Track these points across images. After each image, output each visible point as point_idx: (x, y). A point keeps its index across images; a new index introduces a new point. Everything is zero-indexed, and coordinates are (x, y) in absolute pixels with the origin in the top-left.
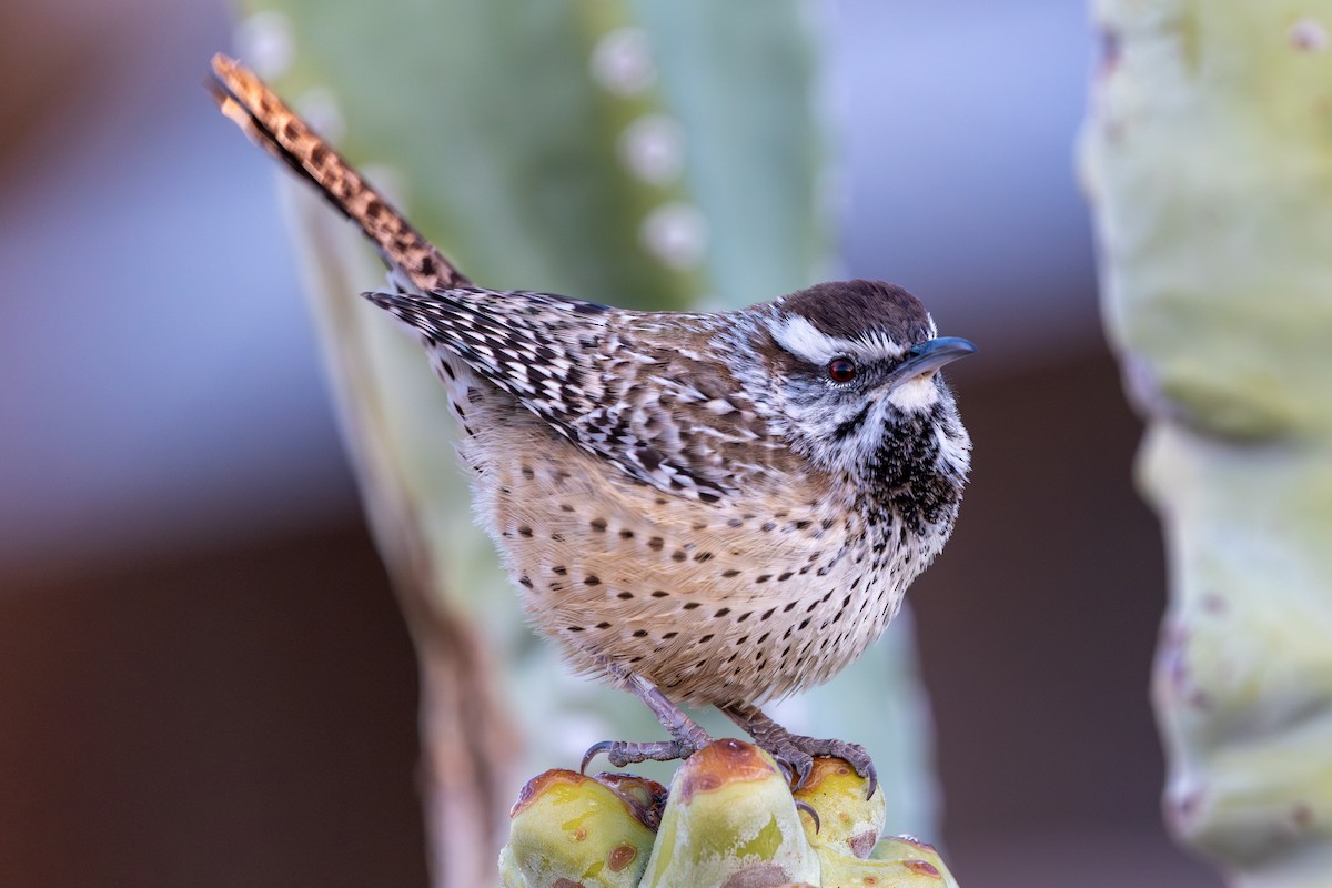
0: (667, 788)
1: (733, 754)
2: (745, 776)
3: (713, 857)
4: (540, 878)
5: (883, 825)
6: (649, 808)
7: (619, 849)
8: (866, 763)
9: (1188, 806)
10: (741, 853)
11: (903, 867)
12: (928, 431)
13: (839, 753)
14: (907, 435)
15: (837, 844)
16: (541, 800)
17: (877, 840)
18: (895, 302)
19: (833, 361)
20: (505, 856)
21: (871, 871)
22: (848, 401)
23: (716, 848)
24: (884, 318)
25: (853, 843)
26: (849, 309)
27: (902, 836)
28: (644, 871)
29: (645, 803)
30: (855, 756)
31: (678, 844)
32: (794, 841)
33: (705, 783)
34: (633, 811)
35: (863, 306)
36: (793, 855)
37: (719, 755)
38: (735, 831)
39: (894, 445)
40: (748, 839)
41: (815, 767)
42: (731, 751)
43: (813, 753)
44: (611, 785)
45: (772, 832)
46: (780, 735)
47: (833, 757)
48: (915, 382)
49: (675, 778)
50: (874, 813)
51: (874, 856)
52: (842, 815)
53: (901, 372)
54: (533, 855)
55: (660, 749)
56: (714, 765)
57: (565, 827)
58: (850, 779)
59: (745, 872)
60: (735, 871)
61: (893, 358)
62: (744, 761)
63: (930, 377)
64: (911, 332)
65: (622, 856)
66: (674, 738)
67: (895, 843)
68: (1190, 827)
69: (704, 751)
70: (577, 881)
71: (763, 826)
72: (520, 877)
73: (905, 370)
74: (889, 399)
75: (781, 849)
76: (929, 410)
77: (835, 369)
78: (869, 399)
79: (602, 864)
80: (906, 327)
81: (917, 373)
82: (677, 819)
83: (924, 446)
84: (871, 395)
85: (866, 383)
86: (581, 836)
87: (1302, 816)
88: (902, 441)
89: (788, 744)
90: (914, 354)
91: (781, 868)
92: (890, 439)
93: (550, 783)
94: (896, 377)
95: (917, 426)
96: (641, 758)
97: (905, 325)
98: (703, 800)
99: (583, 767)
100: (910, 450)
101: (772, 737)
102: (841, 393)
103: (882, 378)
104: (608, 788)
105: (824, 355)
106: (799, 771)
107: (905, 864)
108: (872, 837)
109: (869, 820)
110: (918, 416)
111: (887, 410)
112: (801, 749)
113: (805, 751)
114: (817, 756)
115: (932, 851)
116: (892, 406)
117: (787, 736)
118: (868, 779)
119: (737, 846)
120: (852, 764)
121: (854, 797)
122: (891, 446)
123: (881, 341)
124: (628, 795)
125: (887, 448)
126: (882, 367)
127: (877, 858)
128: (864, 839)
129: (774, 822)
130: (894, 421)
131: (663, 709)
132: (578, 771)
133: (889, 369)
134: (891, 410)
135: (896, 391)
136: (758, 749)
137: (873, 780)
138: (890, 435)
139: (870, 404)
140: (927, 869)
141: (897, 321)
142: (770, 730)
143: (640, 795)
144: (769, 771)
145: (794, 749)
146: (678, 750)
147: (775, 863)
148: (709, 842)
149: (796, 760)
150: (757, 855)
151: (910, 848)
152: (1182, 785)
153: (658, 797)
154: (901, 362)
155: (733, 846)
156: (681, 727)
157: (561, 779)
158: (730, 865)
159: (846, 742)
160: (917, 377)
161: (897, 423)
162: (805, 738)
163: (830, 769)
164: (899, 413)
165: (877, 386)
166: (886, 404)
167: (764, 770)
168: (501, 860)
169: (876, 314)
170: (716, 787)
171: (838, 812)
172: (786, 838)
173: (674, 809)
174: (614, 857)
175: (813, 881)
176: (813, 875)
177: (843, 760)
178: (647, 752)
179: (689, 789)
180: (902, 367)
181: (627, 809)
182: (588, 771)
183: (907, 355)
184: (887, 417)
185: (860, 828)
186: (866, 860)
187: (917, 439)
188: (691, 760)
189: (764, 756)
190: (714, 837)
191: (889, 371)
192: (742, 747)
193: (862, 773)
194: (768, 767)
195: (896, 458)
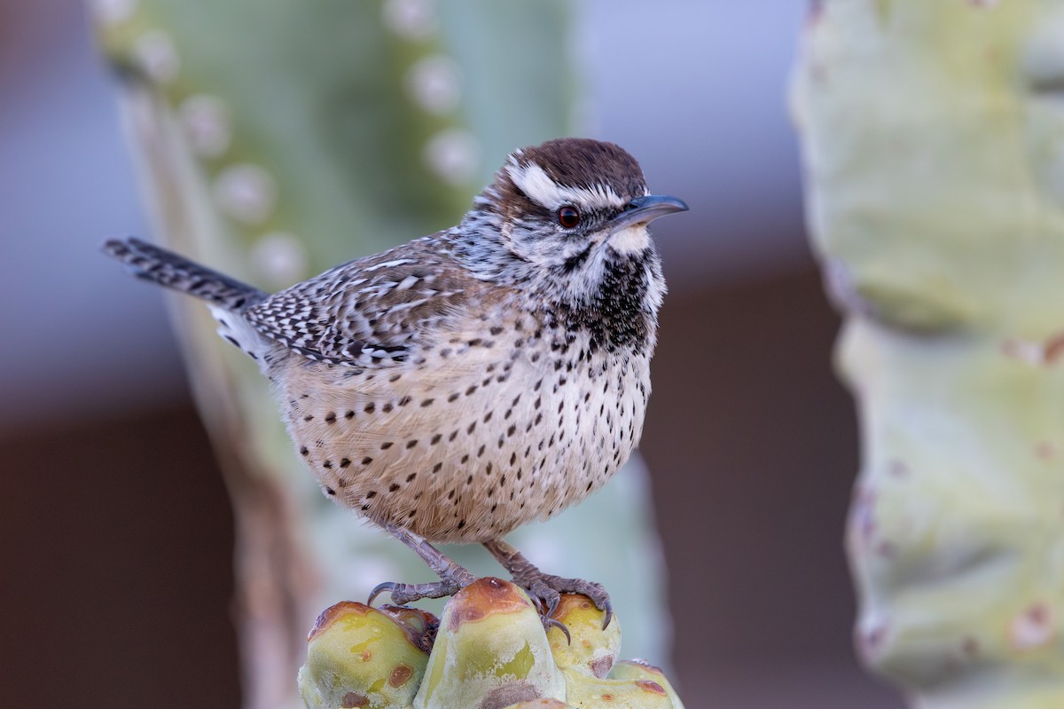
0: (439, 618)
1: (494, 590)
2: (502, 608)
3: (476, 676)
4: (332, 692)
5: (619, 651)
6: (424, 636)
7: (398, 669)
8: (604, 598)
9: (875, 638)
10: (499, 673)
11: (635, 686)
12: (640, 271)
13: (582, 590)
14: (623, 274)
15: (579, 666)
16: (334, 627)
17: (614, 663)
18: (618, 161)
19: (561, 208)
20: (303, 672)
21: (609, 690)
22: (574, 241)
23: (479, 670)
24: (609, 173)
25: (593, 666)
26: (581, 163)
27: (634, 660)
28: (418, 687)
29: (420, 631)
30: (595, 592)
31: (447, 665)
32: (544, 664)
33: (470, 614)
34: (410, 637)
35: (591, 160)
36: (543, 675)
37: (483, 590)
38: (495, 654)
39: (613, 282)
40: (505, 662)
41: (562, 602)
42: (493, 587)
43: (560, 589)
44: (393, 615)
45: (526, 656)
46: (534, 573)
47: (577, 593)
48: (632, 229)
49: (445, 611)
50: (611, 641)
51: (612, 677)
52: (584, 642)
53: (621, 220)
54: (327, 673)
55: (433, 589)
56: (478, 599)
57: (354, 649)
58: (591, 613)
59: (503, 689)
60: (495, 688)
61: (615, 208)
62: (501, 596)
63: (645, 227)
64: (631, 187)
65: (401, 675)
66: (442, 579)
67: (627, 666)
68: (876, 656)
69: (469, 588)
70: (363, 695)
71: (518, 650)
72: (315, 692)
73: (624, 219)
74: (608, 242)
75: (533, 670)
76: (641, 254)
77: (562, 215)
78: (591, 240)
79: (383, 680)
80: (627, 183)
81: (634, 223)
82: (447, 644)
83: (637, 283)
84: (594, 237)
85: (589, 228)
86: (366, 658)
87: (970, 647)
88: (619, 278)
89: (540, 581)
90: (633, 207)
91: (533, 686)
92: (610, 277)
93: (341, 613)
94: (616, 224)
95: (632, 266)
96: (418, 597)
97: (626, 180)
98: (469, 629)
99: (370, 601)
100: (627, 288)
101: (526, 575)
102: (568, 235)
103: (604, 223)
104: (389, 618)
105: (555, 202)
106: (548, 604)
107: (637, 683)
108: (610, 660)
109: (607, 646)
110: (632, 258)
111: (606, 251)
112: (551, 586)
113: (554, 588)
114: (564, 593)
115: (660, 673)
116: (611, 248)
117: (539, 574)
118: (605, 612)
119: (496, 667)
120: (593, 600)
121: (595, 627)
122: (610, 283)
123: (605, 192)
124: (406, 623)
125: (608, 285)
126: (605, 215)
127: (613, 678)
128: (603, 662)
129: (527, 647)
130: (612, 261)
131: (432, 557)
132: (365, 603)
133: (610, 216)
134: (610, 252)
135: (615, 235)
136: (515, 586)
137: (609, 613)
138: (609, 273)
139: (592, 244)
140: (655, 687)
141: (619, 177)
142: (526, 568)
143: (416, 624)
144: (523, 605)
145: (545, 586)
146: (447, 589)
147: (528, 681)
148: (474, 664)
149: (546, 596)
150: (513, 675)
151: (643, 671)
152: (870, 621)
153: (431, 627)
154: (621, 212)
155: (493, 667)
156: (447, 570)
157: (350, 610)
158: (490, 683)
159: (588, 581)
160: (634, 226)
161: (615, 263)
162: (555, 577)
163: (574, 603)
164: (616, 255)
165: (599, 229)
166: (606, 246)
167: (519, 604)
168: (300, 676)
169: (602, 169)
170: (479, 618)
171: (581, 640)
172: (537, 661)
173: (444, 635)
174: (394, 676)
175: (560, 697)
176: (560, 692)
177: (585, 596)
178: (422, 591)
179: (456, 619)
180: (621, 216)
181: (405, 636)
182: (373, 605)
183: (627, 207)
184: (607, 258)
185: (600, 653)
186: (604, 680)
187: (631, 278)
188: (459, 595)
189: (519, 591)
190: (477, 660)
191: (610, 218)
192: (502, 584)
193: (601, 607)
194: (522, 601)
195: (616, 294)
